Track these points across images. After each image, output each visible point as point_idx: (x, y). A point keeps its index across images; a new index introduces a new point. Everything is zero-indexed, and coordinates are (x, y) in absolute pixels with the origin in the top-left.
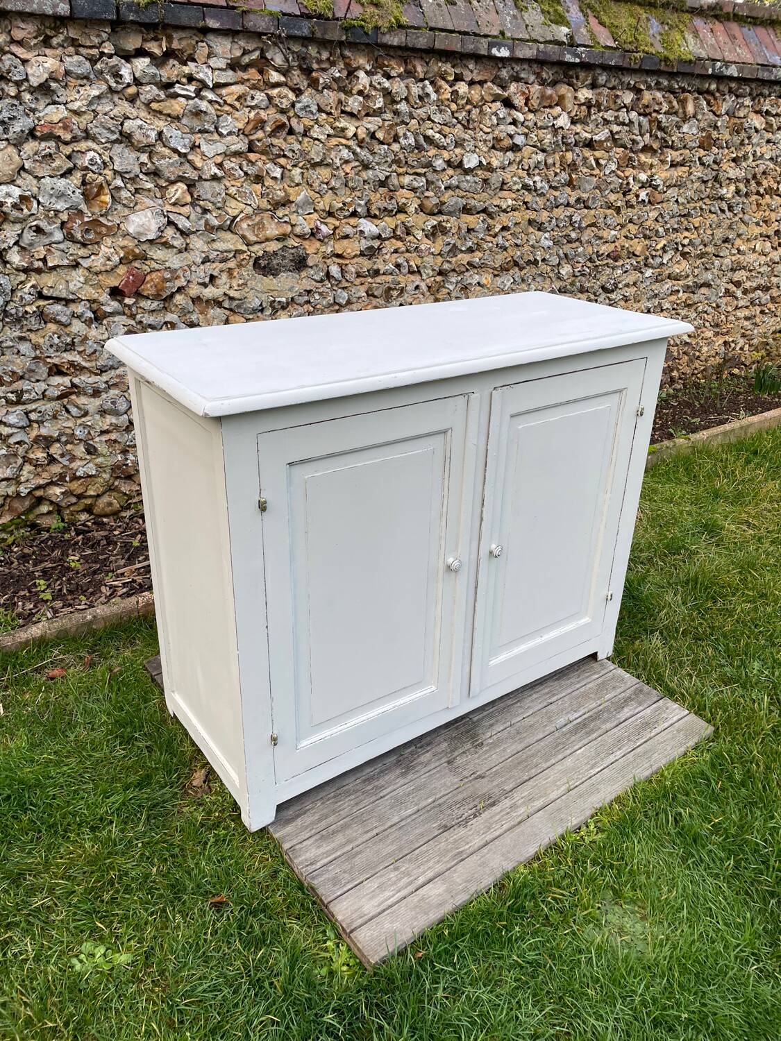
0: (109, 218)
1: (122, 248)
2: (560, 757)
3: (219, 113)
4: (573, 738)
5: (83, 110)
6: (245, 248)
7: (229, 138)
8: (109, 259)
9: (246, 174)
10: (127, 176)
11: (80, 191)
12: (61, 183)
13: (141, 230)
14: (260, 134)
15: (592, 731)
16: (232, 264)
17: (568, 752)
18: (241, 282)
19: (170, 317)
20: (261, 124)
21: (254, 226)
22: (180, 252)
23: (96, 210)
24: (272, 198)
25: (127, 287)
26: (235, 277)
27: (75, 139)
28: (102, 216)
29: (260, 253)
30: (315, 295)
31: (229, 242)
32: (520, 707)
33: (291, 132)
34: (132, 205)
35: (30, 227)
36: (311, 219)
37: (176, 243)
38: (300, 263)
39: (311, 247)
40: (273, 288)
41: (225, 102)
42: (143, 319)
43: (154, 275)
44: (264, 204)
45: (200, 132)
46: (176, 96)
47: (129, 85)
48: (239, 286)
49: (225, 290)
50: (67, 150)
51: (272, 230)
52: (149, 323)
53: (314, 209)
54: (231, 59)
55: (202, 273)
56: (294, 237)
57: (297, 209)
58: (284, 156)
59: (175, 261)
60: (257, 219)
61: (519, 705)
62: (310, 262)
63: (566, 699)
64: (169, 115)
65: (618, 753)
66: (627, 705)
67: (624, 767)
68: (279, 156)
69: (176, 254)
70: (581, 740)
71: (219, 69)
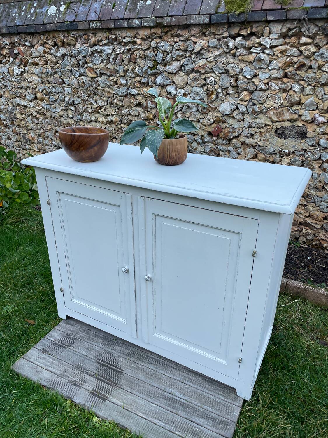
0: (213, 104)
1: (216, 117)
2: (144, 397)
3: (271, 60)
4: (162, 399)
5: (212, 61)
6: (270, 123)
7: (272, 71)
8: (209, 120)
9: (280, 88)
10: (223, 87)
11: (205, 93)
12: (199, 90)
13: (224, 110)
14: (291, 69)
15: (173, 407)
16: (262, 130)
17: (150, 400)
18: (265, 139)
19: (230, 148)
20: (292, 64)
21: (277, 114)
22: (239, 121)
23: (209, 101)
24: (290, 101)
25: (214, 132)
26: (263, 136)
27: (206, 72)
28: (211, 103)
29: (279, 127)
30: (308, 152)
31: (262, 120)
32: (172, 371)
33: (310, 68)
34: (222, 100)
35: (186, 105)
36: (313, 113)
37: (238, 117)
38: (302, 135)
39: (310, 128)
40: (282, 145)
41: (274, 55)
42: (218, 147)
43: (226, 130)
44: (286, 103)
45: (259, 68)
46: (252, 53)
47: (232, 50)
48: (263, 140)
49: (256, 141)
50: (203, 77)
51: (287, 116)
52: (220, 148)
53: (317, 108)
54: (281, 33)
55: (247, 132)
56: (301, 121)
57: (306, 107)
58: (304, 80)
59: (236, 125)
60: (280, 110)
61: (173, 369)
62: (308, 135)
63: (191, 388)
64: (247, 61)
65: (162, 424)
66: (207, 420)
67: (151, 429)
68: (300, 80)
69: (238, 122)
70: (162, 403)
71: (274, 39)
